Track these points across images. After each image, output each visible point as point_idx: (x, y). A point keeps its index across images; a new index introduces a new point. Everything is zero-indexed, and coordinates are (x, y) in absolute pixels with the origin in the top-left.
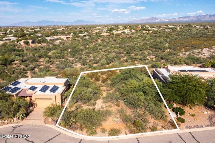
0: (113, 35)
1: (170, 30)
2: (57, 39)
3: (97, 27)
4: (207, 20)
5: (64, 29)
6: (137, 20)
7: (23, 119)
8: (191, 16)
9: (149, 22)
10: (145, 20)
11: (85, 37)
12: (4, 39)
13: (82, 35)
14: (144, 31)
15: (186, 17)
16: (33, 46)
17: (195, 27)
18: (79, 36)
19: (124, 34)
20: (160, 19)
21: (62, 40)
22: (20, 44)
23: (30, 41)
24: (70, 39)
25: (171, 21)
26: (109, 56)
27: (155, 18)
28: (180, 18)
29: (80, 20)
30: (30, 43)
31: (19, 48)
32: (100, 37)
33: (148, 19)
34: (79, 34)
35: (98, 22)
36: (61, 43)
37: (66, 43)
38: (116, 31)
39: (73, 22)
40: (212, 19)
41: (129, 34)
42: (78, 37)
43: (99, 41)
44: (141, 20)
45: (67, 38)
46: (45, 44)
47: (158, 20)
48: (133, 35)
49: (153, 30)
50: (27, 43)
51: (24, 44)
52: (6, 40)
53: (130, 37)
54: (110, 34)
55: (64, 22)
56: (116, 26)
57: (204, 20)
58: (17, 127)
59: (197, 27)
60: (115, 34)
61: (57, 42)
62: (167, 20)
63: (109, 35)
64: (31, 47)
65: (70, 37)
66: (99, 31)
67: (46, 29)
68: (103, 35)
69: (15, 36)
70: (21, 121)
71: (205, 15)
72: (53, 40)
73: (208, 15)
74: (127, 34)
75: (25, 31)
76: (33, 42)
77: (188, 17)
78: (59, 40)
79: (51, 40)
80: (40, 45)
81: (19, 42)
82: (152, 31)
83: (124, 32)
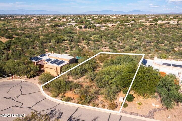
0: (156, 25)
2: (104, 26)
3: (147, 17)
5: (117, 18)
7: (30, 78)
11: (128, 26)
12: (68, 24)
13: (126, 23)
16: (84, 30)
18: (124, 24)
21: (108, 27)
22: (76, 28)
23: (83, 26)
24: (115, 27)
26: (137, 44)
29: (136, 10)
30: (83, 28)
31: (74, 31)
32: (142, 26)
34: (124, 23)
35: (154, 12)
36: (106, 29)
37: (110, 30)
38: (162, 21)
39: (130, 11)
41: (173, 25)
42: (122, 25)
43: (140, 29)
45: (112, 25)
46: (93, 29)
48: (179, 26)
50: (81, 28)
51: (78, 28)
52: (69, 25)
53: (174, 28)
54: (153, 24)
55: (122, 11)
56: (168, 16)
58: (24, 82)
60: (159, 24)
61: (103, 29)
64: (82, 31)
65: (115, 25)
66: (145, 21)
67: (103, 17)
68: (146, 25)
69: (76, 22)
70: (28, 79)
72: (101, 26)
74: (172, 25)
75: (86, 19)
76: (85, 28)
78: (105, 27)
79: (99, 27)
80: (90, 30)
81: (76, 27)
83: (169, 23)
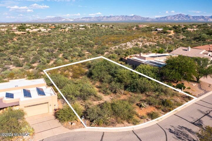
0: (29, 33)
1: (83, 28)
4: (105, 20)
6: (42, 20)
8: (92, 17)
9: (54, 21)
10: (51, 19)
14: (59, 29)
15: (88, 18)
17: (101, 26)
19: (41, 32)
20: (64, 19)
25: (76, 21)
27: (60, 18)
28: (83, 18)
32: (14, 36)
33: (53, 19)
38: (29, 29)
40: (109, 20)
43: (15, 40)
44: (46, 19)
47: (64, 20)
48: (51, 33)
49: (68, 28)
53: (49, 36)
54: (25, 32)
57: (103, 21)
59: (103, 26)
60: (31, 32)
62: (72, 20)
63: (25, 34)
68: (17, 34)
71: (103, 17)
73: (105, 16)
77: (90, 18)
82: (68, 30)
